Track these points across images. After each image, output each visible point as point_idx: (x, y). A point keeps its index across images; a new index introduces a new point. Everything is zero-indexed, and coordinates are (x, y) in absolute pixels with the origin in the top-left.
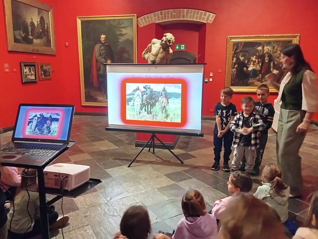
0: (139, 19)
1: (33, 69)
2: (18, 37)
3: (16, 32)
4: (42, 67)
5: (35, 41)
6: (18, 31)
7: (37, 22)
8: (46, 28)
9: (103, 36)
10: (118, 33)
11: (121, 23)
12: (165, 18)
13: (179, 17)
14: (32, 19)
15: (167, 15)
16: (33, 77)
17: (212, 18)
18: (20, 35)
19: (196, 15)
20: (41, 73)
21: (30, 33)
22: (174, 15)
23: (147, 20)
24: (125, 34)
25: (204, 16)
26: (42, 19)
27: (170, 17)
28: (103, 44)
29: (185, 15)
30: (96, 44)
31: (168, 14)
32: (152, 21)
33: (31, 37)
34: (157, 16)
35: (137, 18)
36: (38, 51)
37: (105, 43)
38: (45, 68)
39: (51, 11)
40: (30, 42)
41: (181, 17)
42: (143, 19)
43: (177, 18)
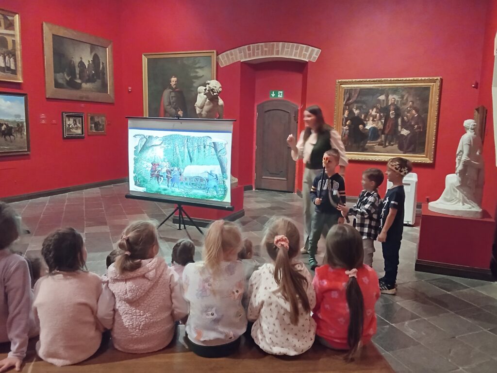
0: (220, 56)
1: (80, 120)
2: (61, 81)
3: (58, 75)
4: (92, 119)
5: (84, 85)
6: (61, 74)
7: (89, 61)
8: (101, 69)
9: (174, 79)
10: (193, 75)
11: (197, 61)
12: (254, 55)
13: (273, 54)
14: (81, 58)
15: (256, 51)
16: (79, 131)
17: (316, 55)
18: (64, 78)
19: (294, 50)
20: (91, 127)
21: (78, 76)
22: (266, 51)
23: (230, 57)
24: (201, 77)
25: (305, 51)
26: (96, 58)
27: (260, 53)
28: (174, 90)
29: (280, 51)
30: (165, 89)
31: (258, 49)
32: (236, 59)
33: (79, 81)
34: (244, 52)
35: (218, 54)
36: (87, 97)
37: (176, 88)
38: (96, 120)
39: (110, 47)
40: (78, 87)
41: (275, 53)
42: (225, 56)
43: (269, 55)
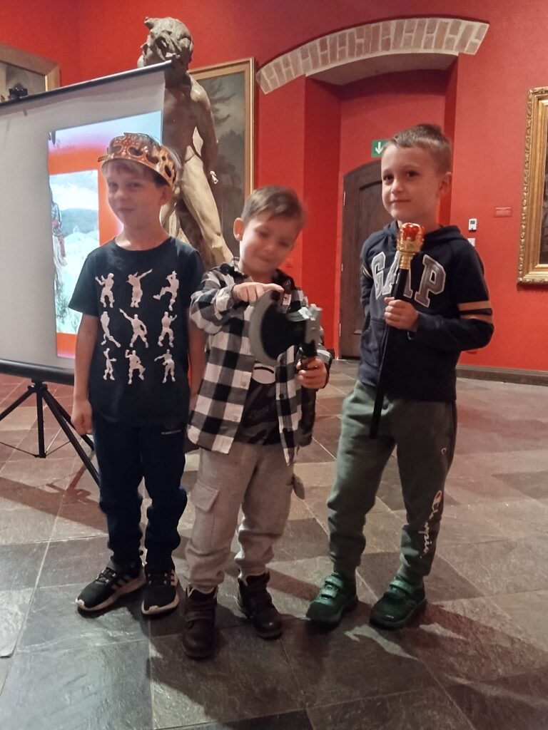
0: (263, 71)
11: (216, 86)
12: (333, 58)
13: (375, 49)
15: (338, 49)
17: (477, 37)
19: (425, 35)
22: (360, 46)
23: (284, 70)
24: (224, 120)
25: (451, 33)
27: (347, 51)
29: (392, 41)
31: (343, 44)
32: (296, 73)
34: (312, 55)
35: (257, 67)
39: (52, 74)
41: (380, 47)
42: (273, 69)
43: (367, 52)
